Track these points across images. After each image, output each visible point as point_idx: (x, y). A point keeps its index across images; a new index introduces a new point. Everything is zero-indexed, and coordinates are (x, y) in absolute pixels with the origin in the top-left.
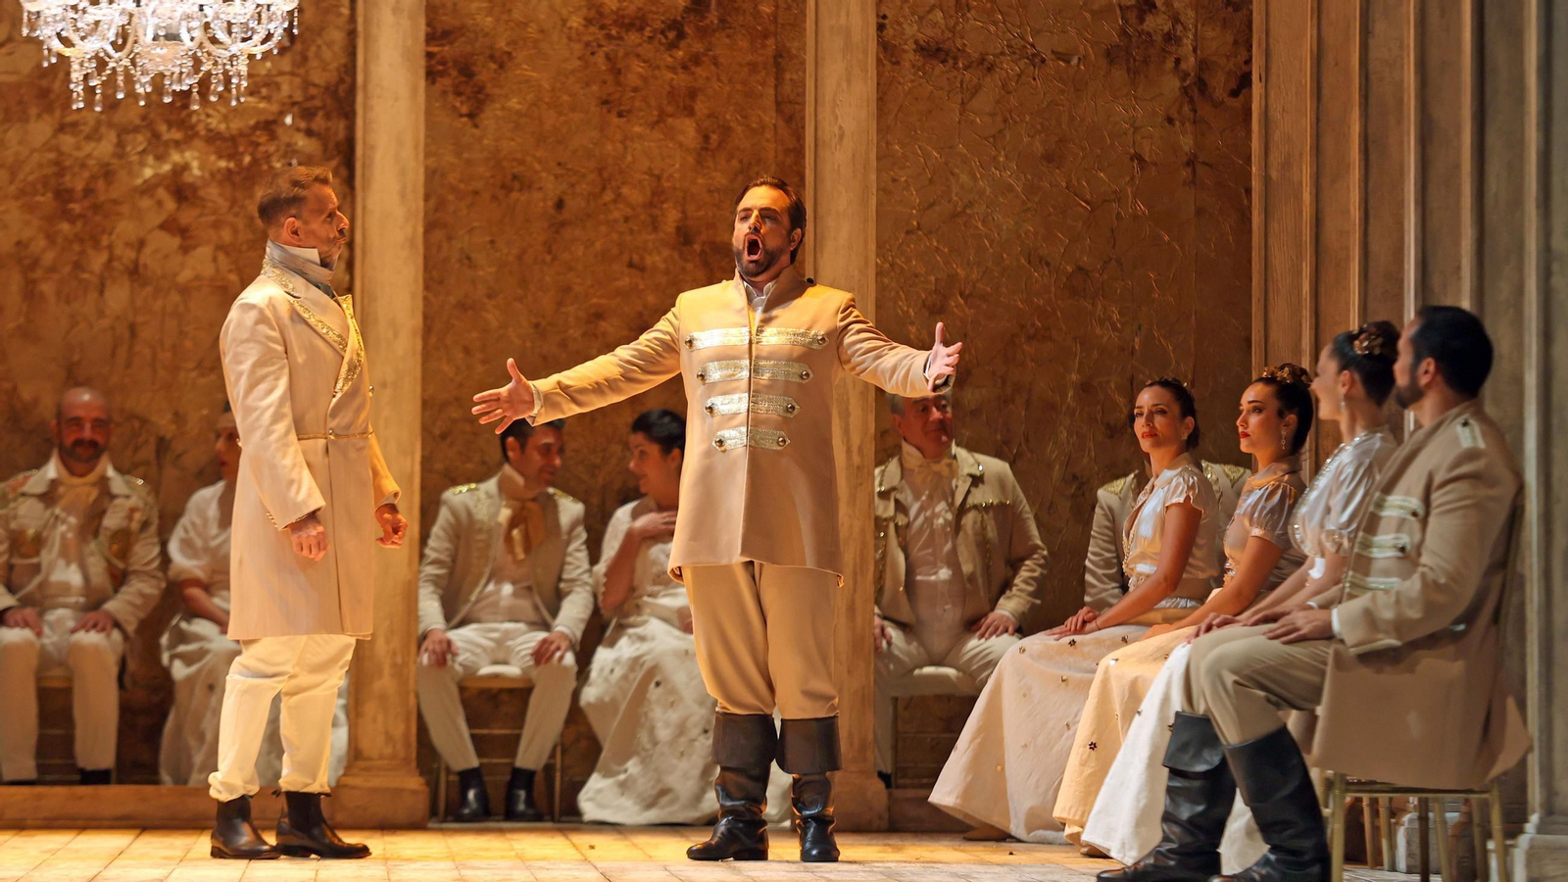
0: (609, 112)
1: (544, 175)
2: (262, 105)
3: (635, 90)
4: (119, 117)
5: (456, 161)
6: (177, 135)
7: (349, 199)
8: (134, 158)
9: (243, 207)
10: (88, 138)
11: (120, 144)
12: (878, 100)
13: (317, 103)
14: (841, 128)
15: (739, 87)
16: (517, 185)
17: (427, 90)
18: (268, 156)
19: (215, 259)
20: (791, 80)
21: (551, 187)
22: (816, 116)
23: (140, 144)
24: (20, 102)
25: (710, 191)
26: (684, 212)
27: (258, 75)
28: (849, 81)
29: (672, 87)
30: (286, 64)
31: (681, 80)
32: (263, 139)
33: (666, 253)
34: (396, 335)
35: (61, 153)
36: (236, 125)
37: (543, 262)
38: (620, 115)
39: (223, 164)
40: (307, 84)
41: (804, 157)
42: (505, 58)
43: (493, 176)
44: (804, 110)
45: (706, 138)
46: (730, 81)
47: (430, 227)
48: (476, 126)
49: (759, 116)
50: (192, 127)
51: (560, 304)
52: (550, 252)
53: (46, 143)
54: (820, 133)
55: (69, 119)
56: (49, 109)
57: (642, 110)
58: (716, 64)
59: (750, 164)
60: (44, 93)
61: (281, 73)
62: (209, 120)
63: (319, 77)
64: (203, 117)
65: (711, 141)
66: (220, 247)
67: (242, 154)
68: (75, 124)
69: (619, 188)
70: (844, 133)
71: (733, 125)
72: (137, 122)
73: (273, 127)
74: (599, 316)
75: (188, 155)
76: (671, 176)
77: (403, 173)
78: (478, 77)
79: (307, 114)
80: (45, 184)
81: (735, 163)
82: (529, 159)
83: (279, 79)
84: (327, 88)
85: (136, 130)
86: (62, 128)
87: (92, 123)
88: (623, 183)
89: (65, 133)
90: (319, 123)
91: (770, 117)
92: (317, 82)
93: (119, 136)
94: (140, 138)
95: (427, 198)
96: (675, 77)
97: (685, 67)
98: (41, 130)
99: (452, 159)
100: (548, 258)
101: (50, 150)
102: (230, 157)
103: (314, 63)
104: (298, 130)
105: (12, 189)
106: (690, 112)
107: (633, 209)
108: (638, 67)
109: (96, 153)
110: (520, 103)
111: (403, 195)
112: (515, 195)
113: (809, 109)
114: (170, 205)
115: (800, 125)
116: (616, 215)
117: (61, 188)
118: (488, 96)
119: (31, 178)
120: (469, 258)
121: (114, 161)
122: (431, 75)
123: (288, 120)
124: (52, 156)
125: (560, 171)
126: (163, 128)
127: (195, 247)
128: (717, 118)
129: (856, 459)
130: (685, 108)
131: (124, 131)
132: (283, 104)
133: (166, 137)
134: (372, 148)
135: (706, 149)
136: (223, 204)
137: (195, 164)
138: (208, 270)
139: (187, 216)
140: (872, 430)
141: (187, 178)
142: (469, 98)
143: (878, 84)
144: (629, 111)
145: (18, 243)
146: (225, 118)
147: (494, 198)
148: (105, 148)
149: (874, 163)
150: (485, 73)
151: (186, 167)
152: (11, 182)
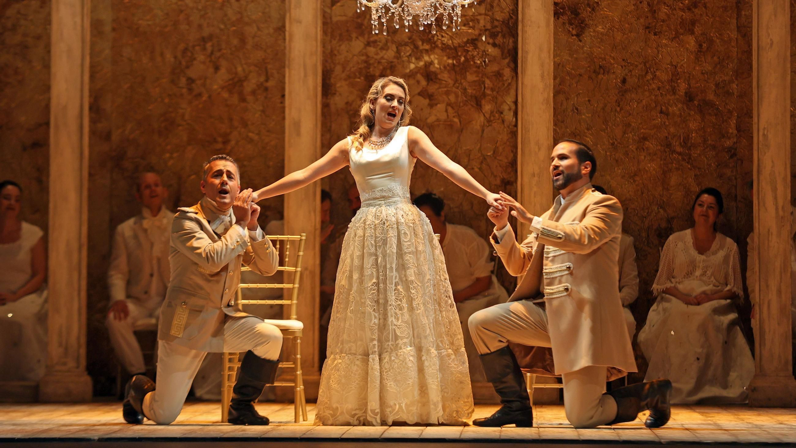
0: (649, 32)
1: (616, 65)
2: (470, 31)
3: (663, 21)
4: (397, 38)
5: (570, 59)
6: (427, 47)
7: (515, 79)
8: (405, 59)
9: (461, 83)
10: (382, 49)
11: (398, 52)
12: (791, 25)
13: (498, 29)
14: (771, 40)
15: (717, 19)
16: (602, 71)
17: (555, 21)
18: (473, 57)
19: (446, 111)
20: (745, 15)
21: (619, 72)
22: (758, 33)
23: (409, 51)
24: (348, 31)
25: (702, 73)
26: (689, 85)
27: (468, 15)
28: (775, 16)
29: (682, 19)
30: (482, 9)
31: (687, 15)
32: (470, 49)
33: (680, 106)
34: (539, 149)
35: (368, 56)
36: (457, 41)
37: (616, 110)
38: (655, 34)
39: (450, 61)
40: (493, 20)
41: (752, 55)
42: (595, 5)
43: (589, 67)
44: (752, 30)
45: (701, 46)
46: (713, 16)
47: (557, 93)
48: (580, 41)
49: (728, 34)
50: (435, 43)
51: (624, 133)
52: (619, 106)
53: (360, 52)
54: (760, 43)
55: (372, 39)
56: (362, 34)
57: (666, 31)
58: (705, 7)
59: (723, 59)
60: (359, 26)
61: (480, 14)
62: (443, 39)
63: (499, 16)
64: (440, 38)
65: (703, 47)
66: (449, 104)
67: (460, 56)
68: (375, 42)
69: (655, 72)
70: (773, 42)
71: (715, 39)
72: (407, 40)
73: (476, 42)
74: (645, 139)
75: (432, 57)
76: (682, 65)
77: (542, 65)
78: (581, 15)
79: (493, 35)
80: (360, 73)
81: (715, 58)
82: (607, 57)
83: (479, 17)
84: (503, 22)
85: (406, 44)
86: (368, 44)
87: (384, 41)
88: (657, 70)
89: (370, 46)
90: (499, 40)
91: (734, 35)
92: (498, 18)
93: (397, 48)
94: (408, 48)
95: (555, 78)
96: (684, 14)
97: (689, 9)
98: (358, 45)
99: (567, 57)
100: (618, 109)
101: (363, 55)
102: (453, 58)
103: (497, 9)
104: (489, 43)
105: (343, 75)
106: (692, 32)
107: (662, 83)
108: (664, 9)
109: (386, 57)
110: (603, 28)
111: (542, 76)
112: (600, 76)
113: (754, 31)
114: (424, 83)
115: (750, 38)
116: (654, 86)
117: (368, 74)
118: (586, 25)
119: (353, 70)
120: (577, 109)
121: (395, 60)
122: (557, 14)
123: (484, 38)
124: (364, 58)
125: (624, 63)
126: (420, 43)
127: (436, 105)
128: (706, 35)
129: (781, 213)
130: (689, 30)
131: (399, 45)
132: (481, 30)
133: (421, 48)
134: (527, 52)
135: (701, 52)
136: (451, 82)
137: (436, 62)
138: (443, 116)
139: (432, 88)
140: (789, 198)
141: (432, 69)
142: (576, 26)
143: (791, 17)
144: (661, 32)
145: (347, 103)
146: (451, 38)
147: (590, 78)
148: (390, 54)
149: (789, 59)
150: (585, 13)
151: (432, 63)
152: (343, 72)
